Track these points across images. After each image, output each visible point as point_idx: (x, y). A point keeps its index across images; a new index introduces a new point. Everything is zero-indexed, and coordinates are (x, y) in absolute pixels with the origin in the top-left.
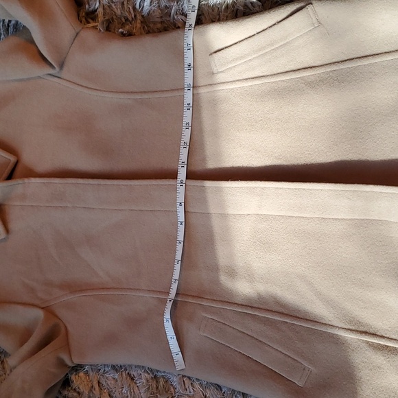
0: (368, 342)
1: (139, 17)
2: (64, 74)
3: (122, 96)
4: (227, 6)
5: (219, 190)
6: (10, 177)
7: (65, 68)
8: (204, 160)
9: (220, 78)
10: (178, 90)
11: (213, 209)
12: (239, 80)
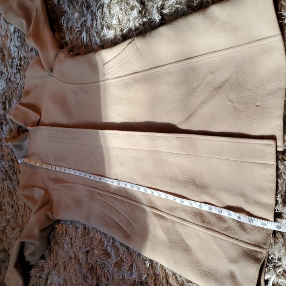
0: (153, 212)
1: (83, 45)
2: (53, 74)
3: (75, 86)
4: (112, 40)
5: (104, 134)
6: (38, 125)
7: (54, 71)
8: (101, 119)
9: (107, 77)
10: (97, 82)
11: (103, 144)
12: (113, 78)
